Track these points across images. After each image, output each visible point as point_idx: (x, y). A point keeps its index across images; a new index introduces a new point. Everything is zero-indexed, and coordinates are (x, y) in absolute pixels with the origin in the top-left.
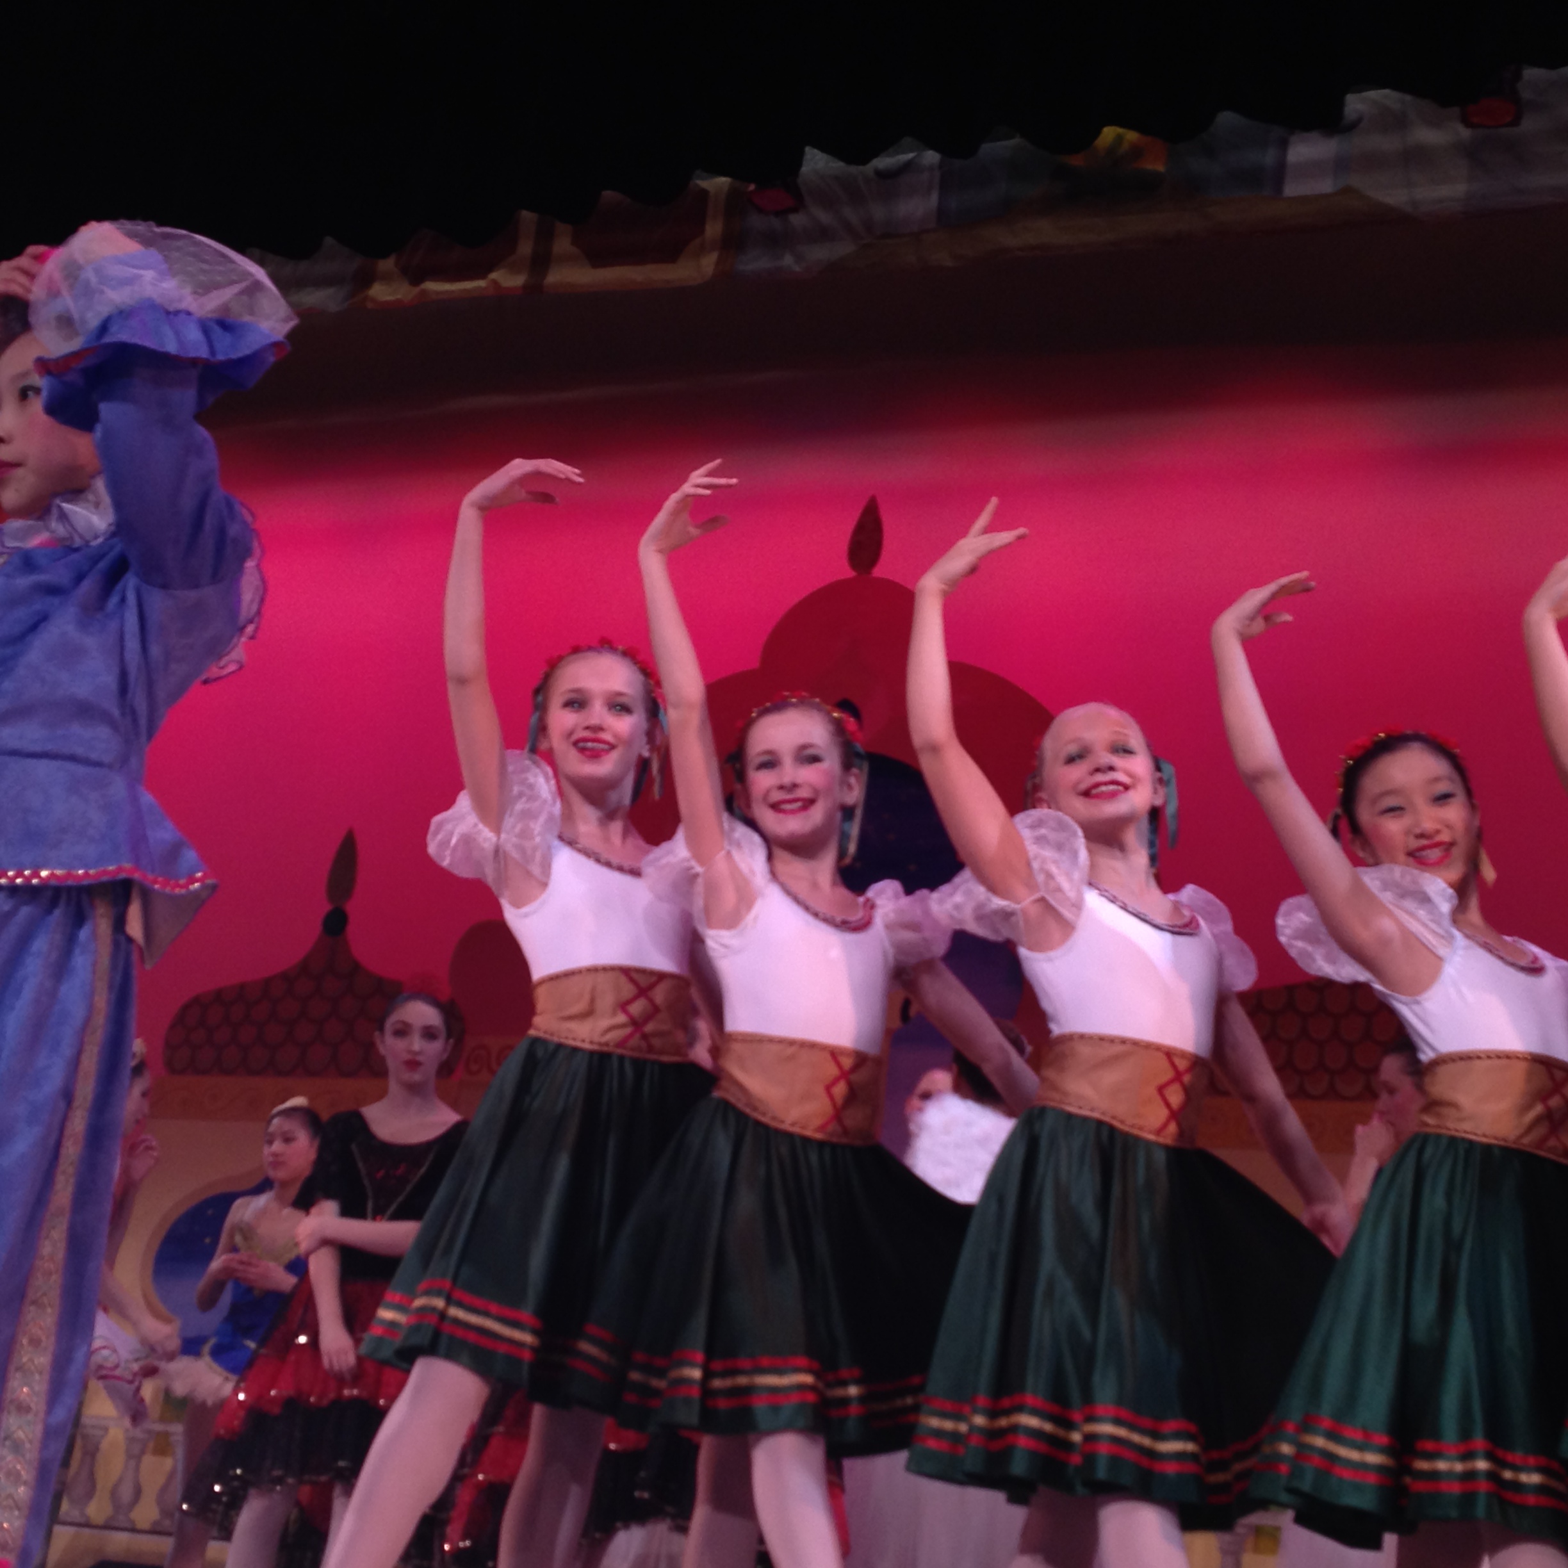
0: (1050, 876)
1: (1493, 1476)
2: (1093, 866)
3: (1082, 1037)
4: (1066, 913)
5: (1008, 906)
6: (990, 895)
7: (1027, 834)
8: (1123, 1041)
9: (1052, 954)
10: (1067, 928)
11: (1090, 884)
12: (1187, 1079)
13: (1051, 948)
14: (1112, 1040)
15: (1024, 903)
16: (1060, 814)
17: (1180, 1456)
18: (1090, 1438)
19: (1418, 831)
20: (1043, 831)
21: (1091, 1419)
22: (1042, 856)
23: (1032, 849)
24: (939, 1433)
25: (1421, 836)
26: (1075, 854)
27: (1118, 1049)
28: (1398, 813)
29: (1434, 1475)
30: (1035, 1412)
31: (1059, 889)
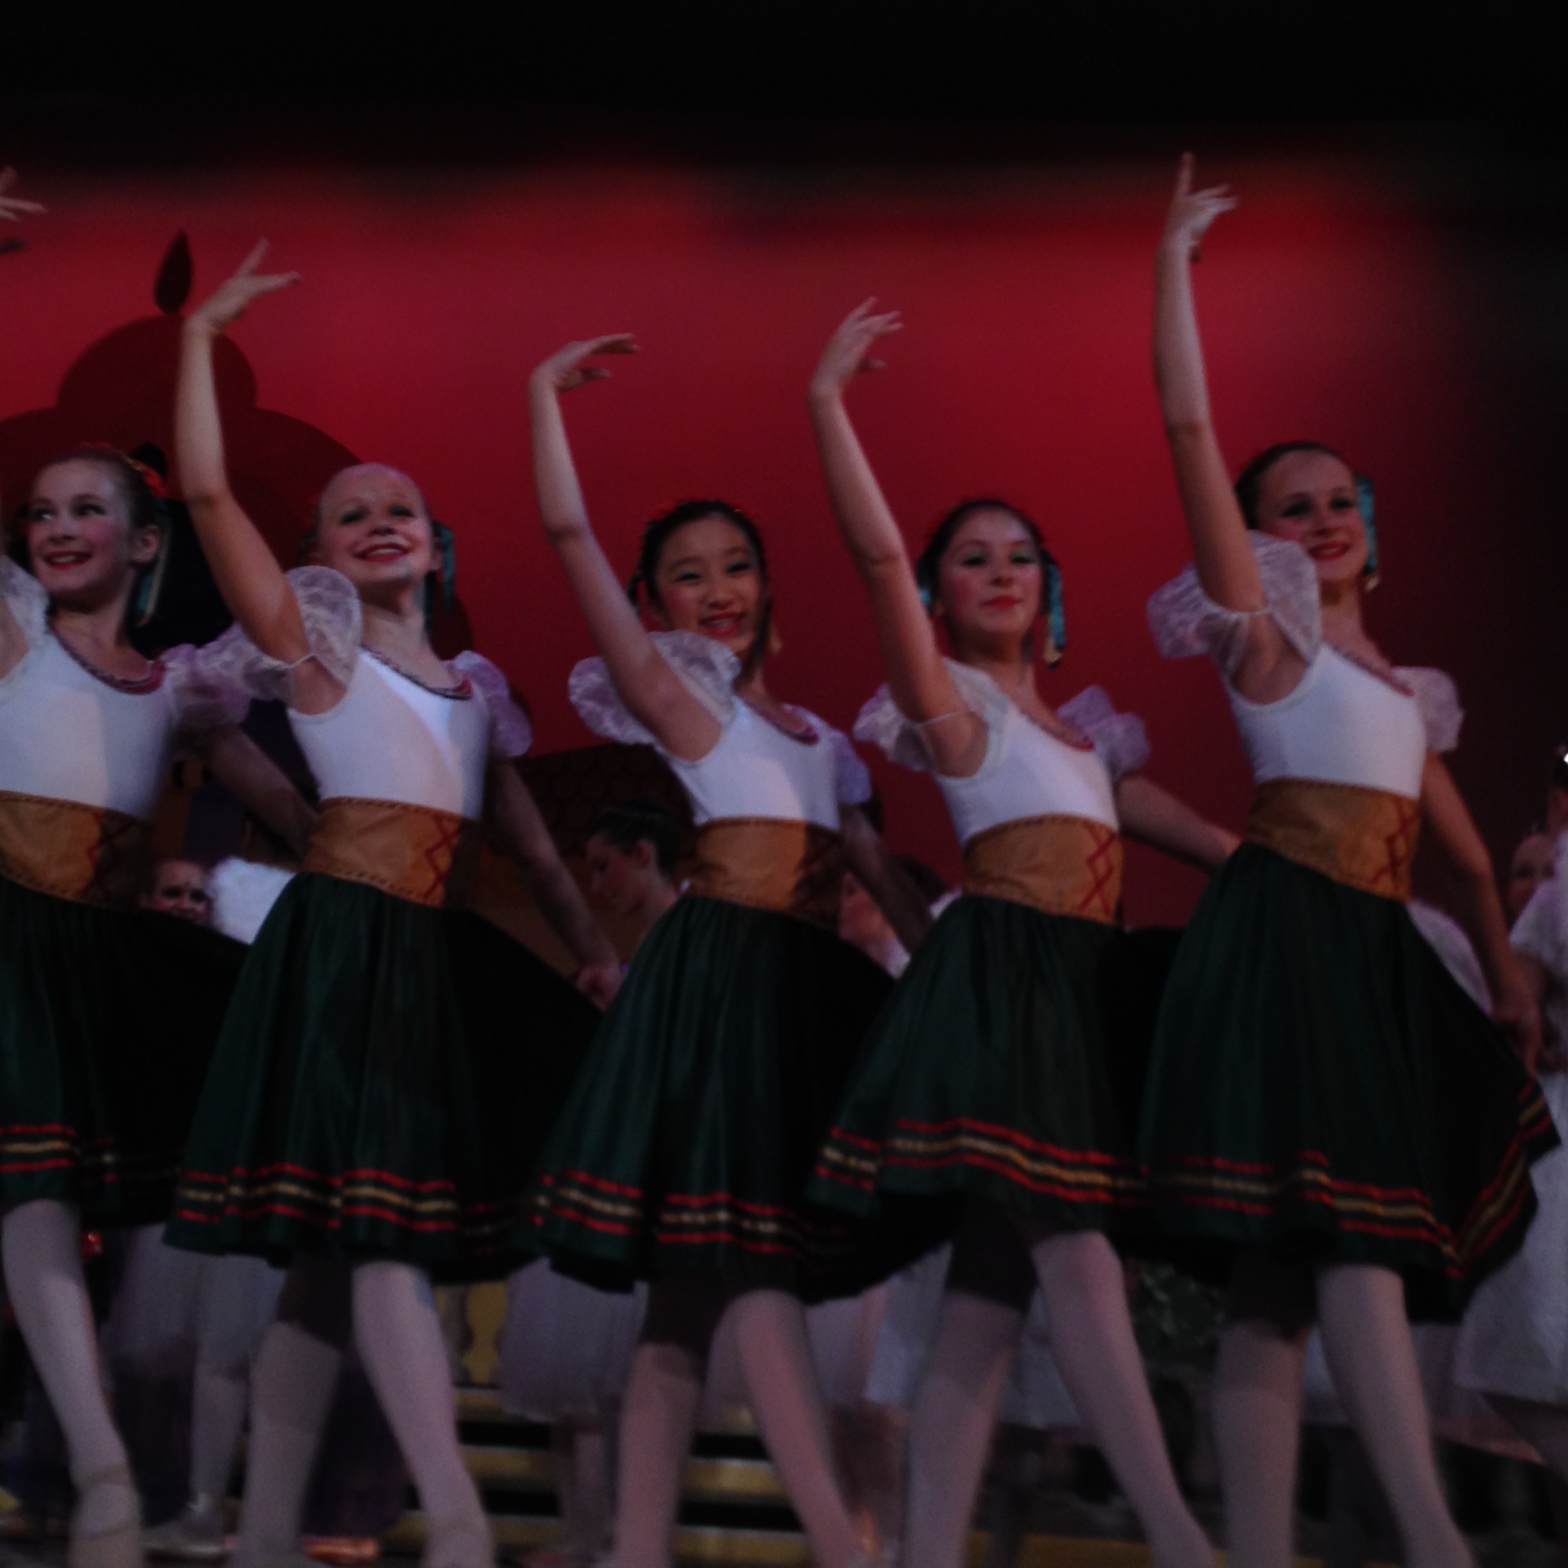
0: (322, 637)
1: (733, 1228)
2: (367, 627)
3: (350, 801)
4: (338, 674)
5: (280, 666)
6: (260, 654)
7: (301, 594)
8: (392, 805)
9: (322, 716)
10: (339, 690)
11: (365, 646)
12: (455, 841)
13: (322, 711)
14: (380, 804)
15: (297, 663)
16: (334, 572)
17: (438, 1215)
18: (351, 1201)
19: (711, 600)
20: (316, 590)
21: (351, 1182)
22: (315, 616)
23: (305, 609)
24: (197, 1205)
25: (714, 605)
26: (348, 615)
27: (386, 813)
28: (694, 581)
29: (681, 1227)
30: (293, 1179)
31: (330, 650)
